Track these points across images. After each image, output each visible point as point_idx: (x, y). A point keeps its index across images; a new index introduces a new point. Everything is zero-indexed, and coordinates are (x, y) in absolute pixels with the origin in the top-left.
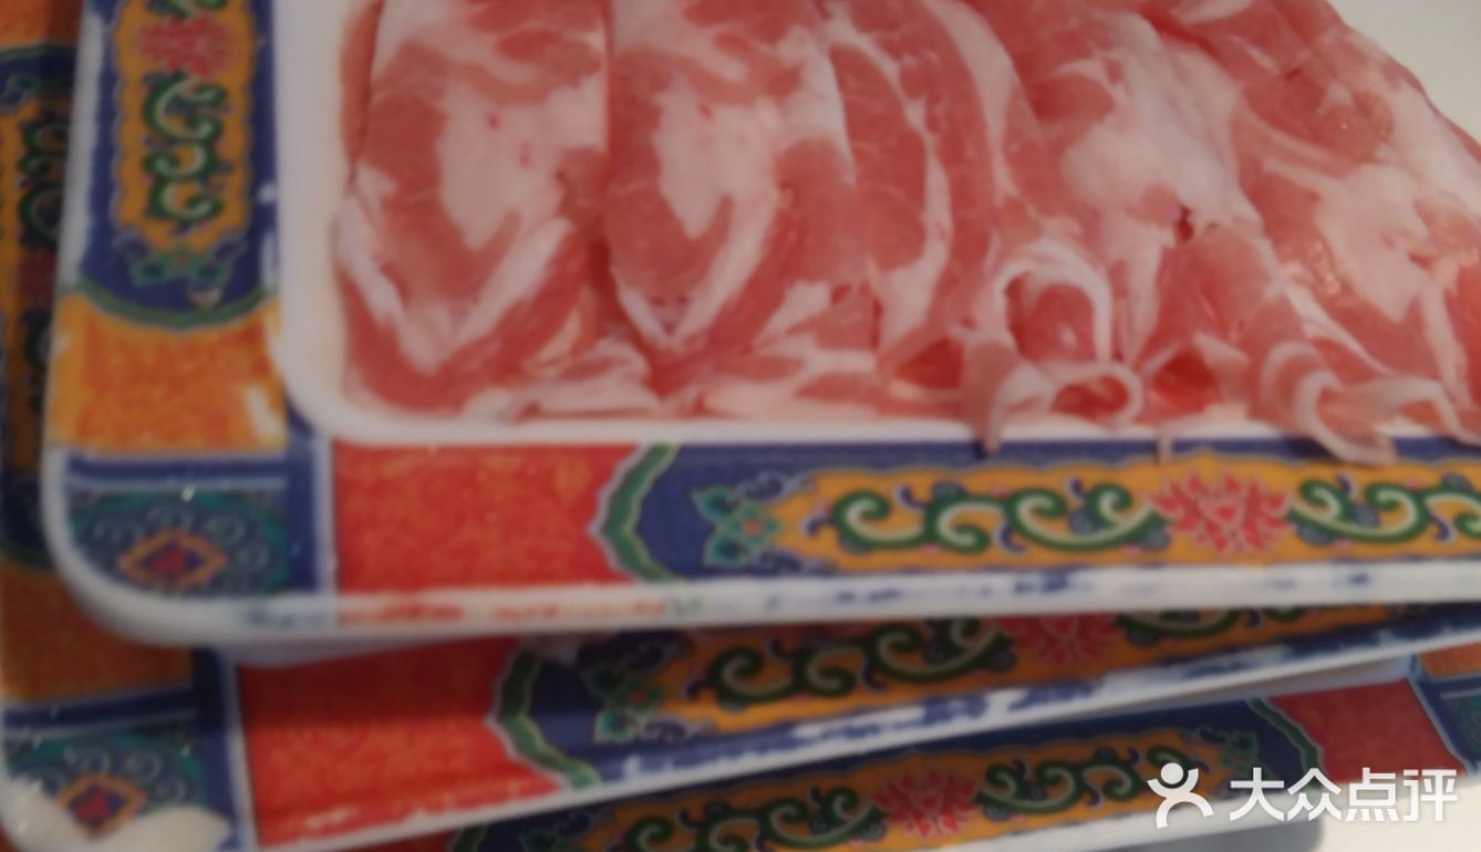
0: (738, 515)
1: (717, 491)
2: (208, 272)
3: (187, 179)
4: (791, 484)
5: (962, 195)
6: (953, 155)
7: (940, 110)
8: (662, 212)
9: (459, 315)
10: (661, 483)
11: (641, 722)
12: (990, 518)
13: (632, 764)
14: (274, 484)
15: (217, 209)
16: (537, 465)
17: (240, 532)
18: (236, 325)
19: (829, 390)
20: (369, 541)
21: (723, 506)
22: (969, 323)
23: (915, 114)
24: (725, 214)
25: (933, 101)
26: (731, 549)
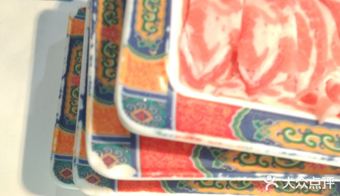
0: (262, 128)
1: (257, 121)
2: (154, 46)
3: (150, 22)
4: (274, 123)
5: (320, 56)
6: (319, 46)
7: (318, 33)
8: (252, 49)
9: (204, 66)
10: (246, 117)
11: (222, 165)
12: (317, 139)
13: (220, 174)
14: (164, 101)
15: (157, 31)
16: (219, 107)
17: (156, 111)
18: (158, 61)
19: (285, 101)
20: (183, 119)
21: (258, 125)
22: (317, 89)
23: (312, 33)
24: (266, 52)
25: (316, 31)
26: (260, 136)
